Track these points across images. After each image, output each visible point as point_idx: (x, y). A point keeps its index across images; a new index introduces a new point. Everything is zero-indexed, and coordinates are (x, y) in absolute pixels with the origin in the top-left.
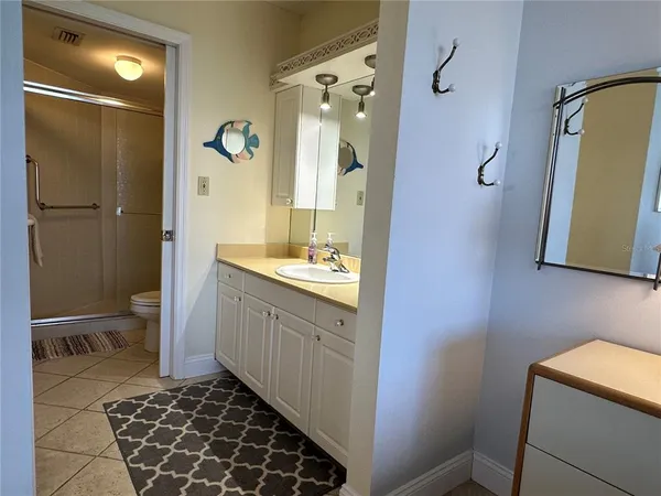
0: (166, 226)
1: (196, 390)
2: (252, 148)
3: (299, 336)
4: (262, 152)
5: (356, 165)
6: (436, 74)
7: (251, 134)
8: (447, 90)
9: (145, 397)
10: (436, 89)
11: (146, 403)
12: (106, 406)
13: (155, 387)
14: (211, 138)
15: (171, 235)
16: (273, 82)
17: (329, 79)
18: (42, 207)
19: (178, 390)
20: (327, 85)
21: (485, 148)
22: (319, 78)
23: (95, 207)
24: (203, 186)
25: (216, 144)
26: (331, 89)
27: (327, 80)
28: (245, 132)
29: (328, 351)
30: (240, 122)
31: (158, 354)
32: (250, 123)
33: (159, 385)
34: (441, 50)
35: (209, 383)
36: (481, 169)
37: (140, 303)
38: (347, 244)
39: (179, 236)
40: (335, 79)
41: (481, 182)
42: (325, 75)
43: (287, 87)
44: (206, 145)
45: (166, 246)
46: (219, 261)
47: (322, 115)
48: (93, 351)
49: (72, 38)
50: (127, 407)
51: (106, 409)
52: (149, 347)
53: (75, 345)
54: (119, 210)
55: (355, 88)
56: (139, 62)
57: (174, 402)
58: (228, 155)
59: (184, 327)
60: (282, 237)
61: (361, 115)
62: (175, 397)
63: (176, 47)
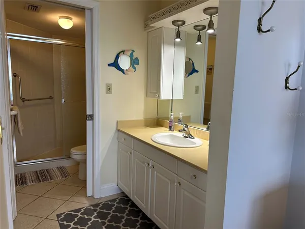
0: (89, 112)
1: (107, 205)
2: (135, 66)
3: (168, 181)
4: (141, 67)
5: (194, 71)
6: (260, 20)
7: (134, 57)
8: (269, 31)
9: (78, 210)
10: (259, 30)
11: (79, 215)
12: (58, 216)
13: (85, 204)
14: (112, 61)
15: (91, 117)
16: (146, 26)
17: (180, 23)
18: (23, 100)
19: (97, 205)
20: (178, 26)
21: (289, 65)
22: (174, 22)
23: (51, 98)
24: (109, 89)
25: (115, 64)
26: (181, 29)
27: (179, 23)
28: (131, 56)
29: (186, 193)
30: (128, 51)
31: (86, 180)
32: (134, 51)
33: (86, 202)
34: (263, 3)
35: (114, 200)
36: (287, 79)
37: (75, 153)
38: (190, 117)
39: (96, 117)
40: (184, 23)
41: (287, 87)
42: (178, 21)
43: (155, 28)
44: (110, 65)
45: (89, 123)
46: (118, 131)
47: (175, 44)
48: (51, 179)
49: (35, 8)
50: (69, 217)
51: (58, 218)
52: (81, 177)
53: (42, 176)
54: (63, 100)
55: (195, 27)
56: (71, 19)
57: (95, 214)
58: (122, 71)
59: (100, 169)
60: (153, 115)
61: (199, 43)
62: (95, 210)
63: (91, 10)
